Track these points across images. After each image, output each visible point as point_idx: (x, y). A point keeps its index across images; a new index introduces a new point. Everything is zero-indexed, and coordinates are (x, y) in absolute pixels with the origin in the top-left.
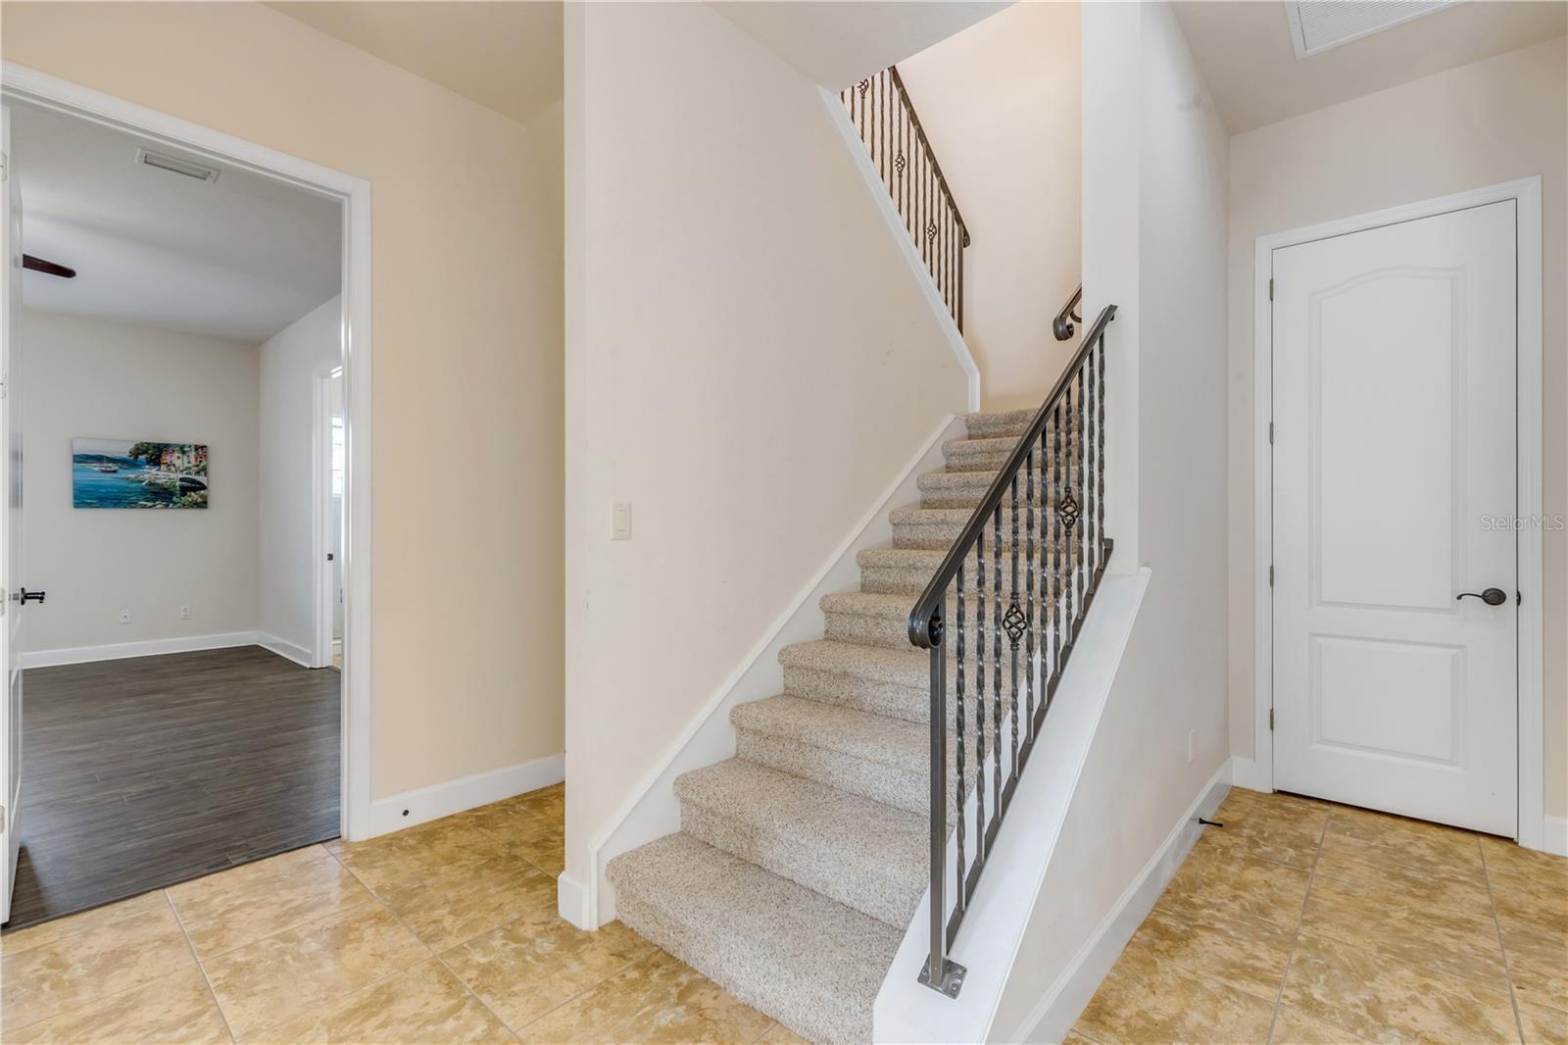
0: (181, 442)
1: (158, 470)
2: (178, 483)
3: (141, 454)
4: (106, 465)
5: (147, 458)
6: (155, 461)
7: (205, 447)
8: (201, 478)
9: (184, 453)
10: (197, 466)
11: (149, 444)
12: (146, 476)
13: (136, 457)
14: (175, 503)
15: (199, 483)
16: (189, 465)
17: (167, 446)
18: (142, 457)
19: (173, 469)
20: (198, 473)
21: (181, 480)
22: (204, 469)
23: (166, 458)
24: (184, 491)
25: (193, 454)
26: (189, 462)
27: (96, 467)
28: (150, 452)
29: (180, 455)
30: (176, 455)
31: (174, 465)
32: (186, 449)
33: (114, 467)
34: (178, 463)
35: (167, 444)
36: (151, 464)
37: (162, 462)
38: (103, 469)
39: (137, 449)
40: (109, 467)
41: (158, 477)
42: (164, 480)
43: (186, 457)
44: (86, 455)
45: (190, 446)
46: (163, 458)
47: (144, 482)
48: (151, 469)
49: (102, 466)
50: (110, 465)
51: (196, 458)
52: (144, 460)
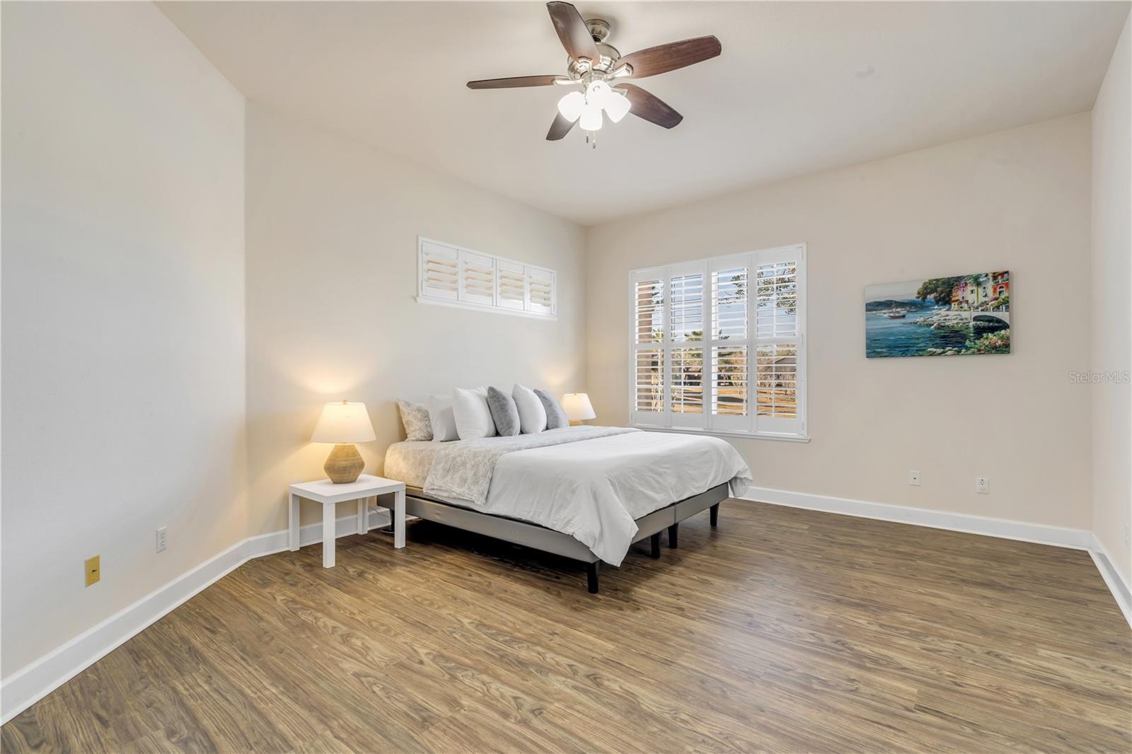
0: (974, 272)
1: (948, 310)
2: (972, 324)
3: (930, 293)
4: (894, 310)
5: (935, 298)
6: (945, 300)
7: (1007, 272)
8: (1002, 315)
9: (979, 284)
10: (996, 299)
11: (937, 280)
12: (935, 318)
13: (924, 298)
14: (968, 349)
15: (999, 321)
16: (986, 299)
17: (959, 279)
18: (931, 297)
19: (965, 306)
20: (997, 308)
21: (976, 319)
22: (1006, 303)
23: (958, 295)
24: (979, 332)
25: (991, 284)
26: (986, 296)
27: (885, 313)
28: (939, 289)
29: (975, 288)
30: (970, 288)
31: (967, 302)
32: (982, 280)
33: (902, 311)
34: (971, 298)
35: (959, 278)
36: (940, 303)
37: (953, 299)
38: (892, 315)
39: (926, 288)
40: (899, 312)
41: (948, 318)
42: (955, 322)
43: (981, 290)
44: (875, 302)
45: (987, 275)
46: (954, 294)
47: (933, 325)
48: (940, 309)
49: (891, 312)
50: (899, 310)
51: (995, 290)
52: (933, 300)
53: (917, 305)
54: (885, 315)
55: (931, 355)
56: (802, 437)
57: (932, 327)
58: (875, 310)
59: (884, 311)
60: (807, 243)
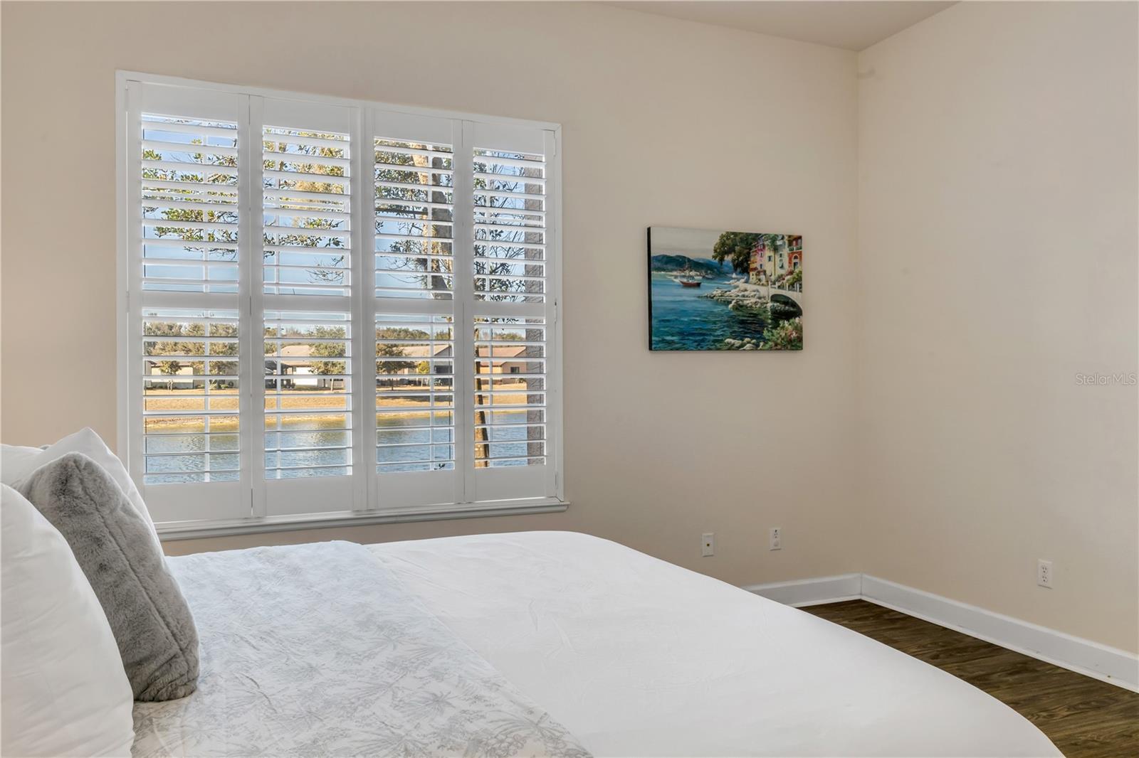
0: (772, 232)
1: (746, 282)
2: (770, 304)
3: (728, 253)
4: (687, 273)
5: (733, 261)
6: (743, 267)
7: (800, 238)
8: (793, 295)
9: (776, 249)
10: (791, 273)
11: (735, 234)
12: (734, 292)
13: (722, 260)
14: (766, 341)
15: (794, 305)
16: (783, 272)
17: (757, 237)
18: (729, 259)
19: (762, 277)
20: (792, 286)
21: (775, 298)
22: (799, 279)
23: (756, 260)
24: (779, 316)
25: (786, 252)
26: (782, 267)
27: (676, 277)
29: (772, 254)
30: (768, 253)
31: (765, 273)
32: (779, 243)
33: (696, 276)
34: (769, 267)
35: (757, 235)
36: (739, 270)
37: (752, 266)
38: (685, 280)
39: (723, 244)
40: (692, 277)
41: (746, 293)
42: (753, 300)
43: (778, 258)
44: (664, 256)
45: (783, 238)
46: (752, 259)
47: (730, 302)
48: (738, 280)
49: (684, 276)
50: (693, 273)
51: (790, 263)
52: (731, 264)
53: (712, 270)
54: (677, 281)
55: (729, 349)
56: (555, 502)
57: (730, 306)
58: (664, 270)
59: (675, 273)
60: (562, 125)
